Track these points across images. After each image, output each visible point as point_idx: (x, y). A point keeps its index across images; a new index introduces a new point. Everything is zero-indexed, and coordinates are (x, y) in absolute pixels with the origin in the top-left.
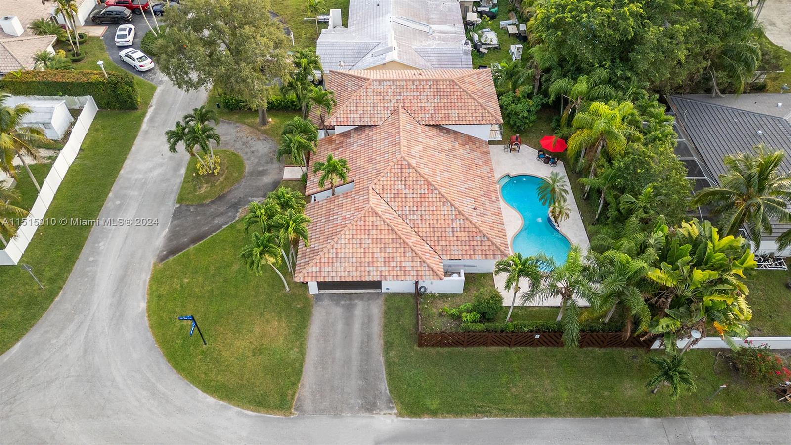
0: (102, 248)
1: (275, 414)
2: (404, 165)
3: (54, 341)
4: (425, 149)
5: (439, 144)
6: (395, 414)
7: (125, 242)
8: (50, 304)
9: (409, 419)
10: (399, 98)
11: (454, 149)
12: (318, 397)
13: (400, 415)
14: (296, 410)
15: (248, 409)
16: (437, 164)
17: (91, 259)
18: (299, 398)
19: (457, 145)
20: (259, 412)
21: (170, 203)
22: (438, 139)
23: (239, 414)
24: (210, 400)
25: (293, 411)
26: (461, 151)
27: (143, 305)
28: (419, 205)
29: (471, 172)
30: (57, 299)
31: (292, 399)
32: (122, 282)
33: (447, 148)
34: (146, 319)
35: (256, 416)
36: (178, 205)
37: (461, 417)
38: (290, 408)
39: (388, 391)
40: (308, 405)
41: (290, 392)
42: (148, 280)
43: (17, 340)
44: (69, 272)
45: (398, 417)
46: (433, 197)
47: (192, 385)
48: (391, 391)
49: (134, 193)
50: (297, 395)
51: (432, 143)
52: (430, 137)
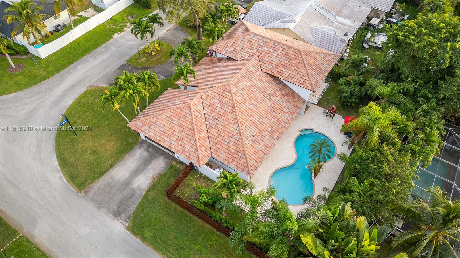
0: (79, 68)
1: (74, 188)
2: (227, 89)
3: (26, 100)
4: (251, 86)
5: (264, 87)
6: (126, 226)
7: (89, 70)
8: (39, 83)
9: (129, 233)
10: (260, 49)
11: (274, 95)
12: (99, 192)
13: (127, 228)
14: (84, 192)
15: (66, 178)
16: (251, 98)
17: (71, 71)
18: (91, 187)
19: (278, 93)
20: (68, 182)
21: (123, 61)
22: (267, 85)
23: (61, 177)
24: (56, 163)
25: (83, 192)
26: (279, 98)
27: (71, 103)
28: (220, 116)
29: (274, 113)
30: (43, 82)
31: (87, 186)
32: (72, 87)
33: (268, 92)
34: (66, 110)
35: (66, 184)
36: (126, 63)
37: (156, 251)
38: (82, 189)
39: (132, 212)
40: (91, 194)
41: (89, 181)
42: (83, 92)
43: (15, 92)
44: (58, 72)
45: (125, 228)
46: (231, 116)
47: (55, 151)
48: (134, 212)
49: (113, 48)
50: (91, 185)
51: (260, 85)
52: (261, 81)
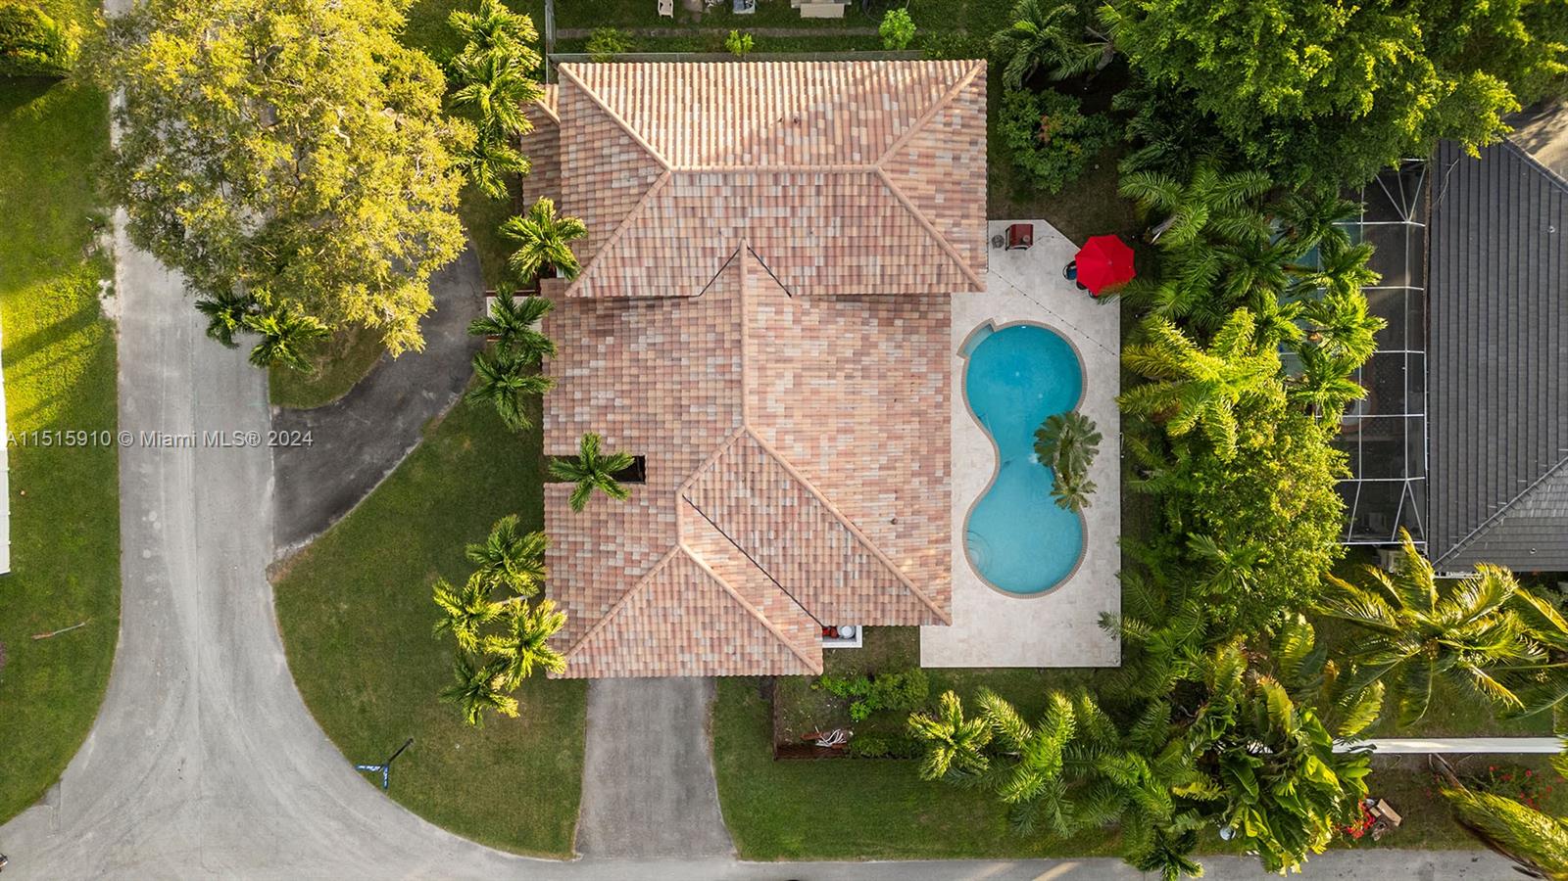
0: (157, 526)
2: (750, 449)
4: (798, 381)
6: (734, 855)
7: (197, 512)
10: (740, 223)
13: (742, 856)
14: (578, 850)
16: (821, 418)
18: (580, 832)
20: (520, 854)
21: (258, 404)
23: (489, 856)
24: (441, 834)
25: (574, 852)
27: (280, 659)
28: (780, 528)
29: (899, 407)
31: (570, 834)
32: (224, 607)
34: (295, 688)
35: (517, 861)
36: (276, 411)
37: (836, 860)
38: (569, 849)
39: (722, 820)
40: (597, 841)
41: (565, 823)
42: (273, 605)
43: (86, 729)
45: (737, 859)
46: (808, 514)
48: (725, 820)
50: (577, 827)
51: (816, 350)
52: (811, 333)
